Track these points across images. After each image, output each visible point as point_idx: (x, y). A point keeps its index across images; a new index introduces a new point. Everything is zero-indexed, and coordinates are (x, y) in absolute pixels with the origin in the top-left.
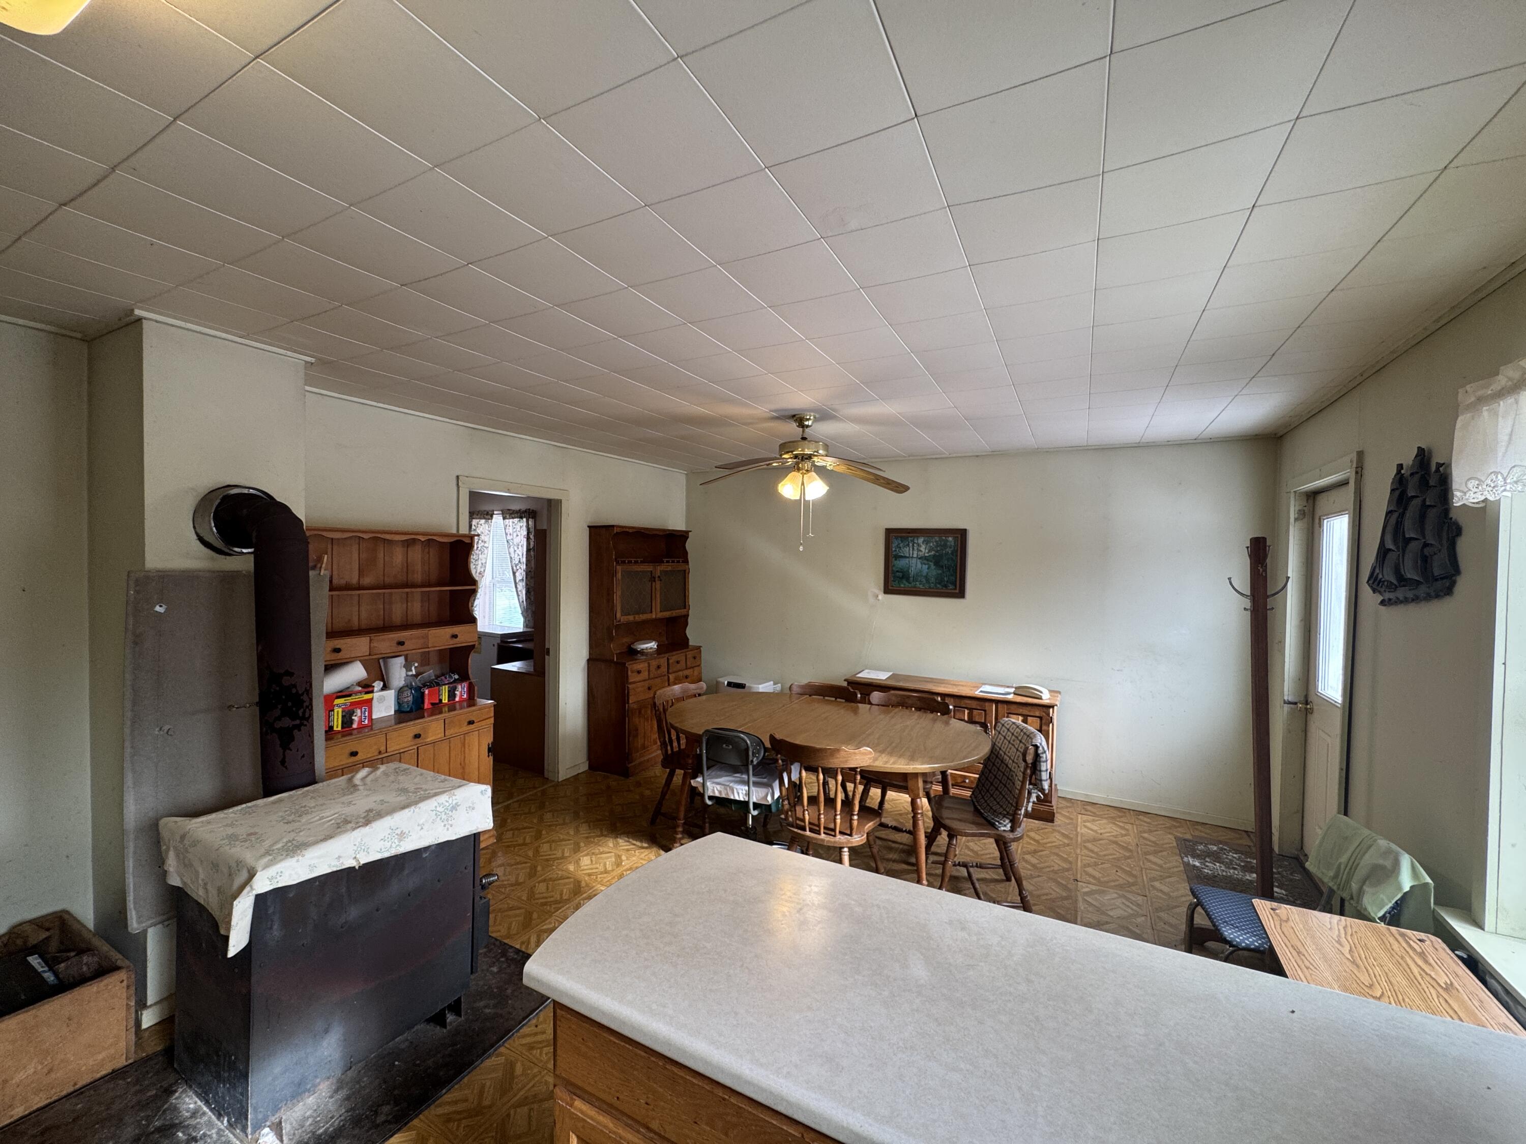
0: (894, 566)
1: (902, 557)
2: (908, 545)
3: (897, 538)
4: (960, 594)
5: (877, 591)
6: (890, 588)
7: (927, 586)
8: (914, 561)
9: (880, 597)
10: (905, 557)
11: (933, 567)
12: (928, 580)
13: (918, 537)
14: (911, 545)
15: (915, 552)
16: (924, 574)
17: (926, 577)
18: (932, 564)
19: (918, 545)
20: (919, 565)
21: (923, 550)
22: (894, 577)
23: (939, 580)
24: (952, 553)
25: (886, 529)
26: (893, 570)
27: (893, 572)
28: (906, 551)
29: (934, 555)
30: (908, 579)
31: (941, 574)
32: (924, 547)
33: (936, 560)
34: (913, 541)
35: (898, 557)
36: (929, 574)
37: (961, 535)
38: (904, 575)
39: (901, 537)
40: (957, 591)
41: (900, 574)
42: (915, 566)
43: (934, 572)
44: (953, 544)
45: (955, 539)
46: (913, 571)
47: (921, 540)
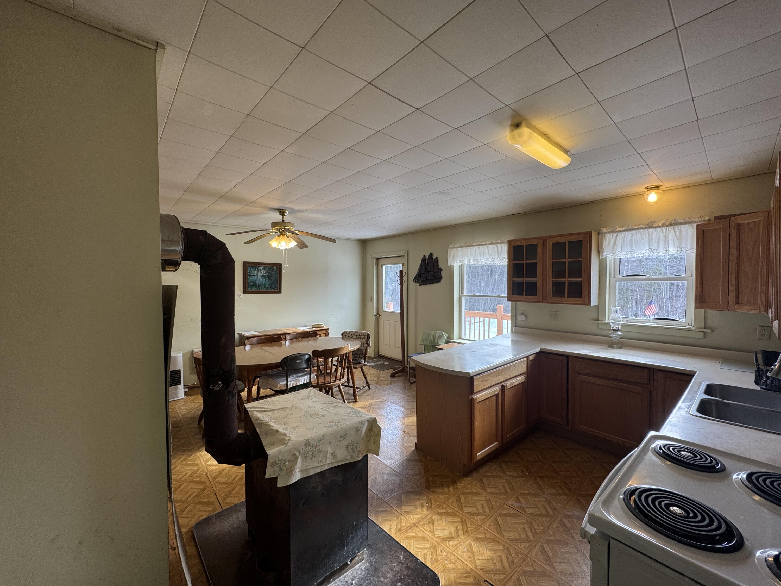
0: (249, 280)
1: (253, 276)
2: (256, 270)
3: (250, 266)
4: (280, 292)
5: (240, 293)
6: (247, 291)
7: (265, 289)
8: (259, 277)
9: (241, 296)
10: (254, 276)
11: (267, 280)
12: (265, 286)
13: (260, 266)
14: (257, 270)
15: (259, 273)
16: (264, 283)
17: (264, 285)
18: (267, 279)
19: (260, 270)
20: (261, 280)
21: (263, 273)
22: (249, 285)
23: (271, 286)
24: (276, 274)
25: (244, 262)
26: (248, 282)
27: (248, 283)
28: (255, 273)
29: (268, 275)
30: (256, 286)
31: (271, 283)
32: (263, 271)
33: (269, 277)
34: (258, 268)
35: (250, 276)
36: (266, 283)
37: (279, 266)
38: (254, 284)
39: (252, 266)
40: (278, 290)
41: (252, 284)
42: (259, 280)
43: (268, 282)
44: (276, 270)
45: (277, 268)
46: (258, 283)
47: (262, 268)
